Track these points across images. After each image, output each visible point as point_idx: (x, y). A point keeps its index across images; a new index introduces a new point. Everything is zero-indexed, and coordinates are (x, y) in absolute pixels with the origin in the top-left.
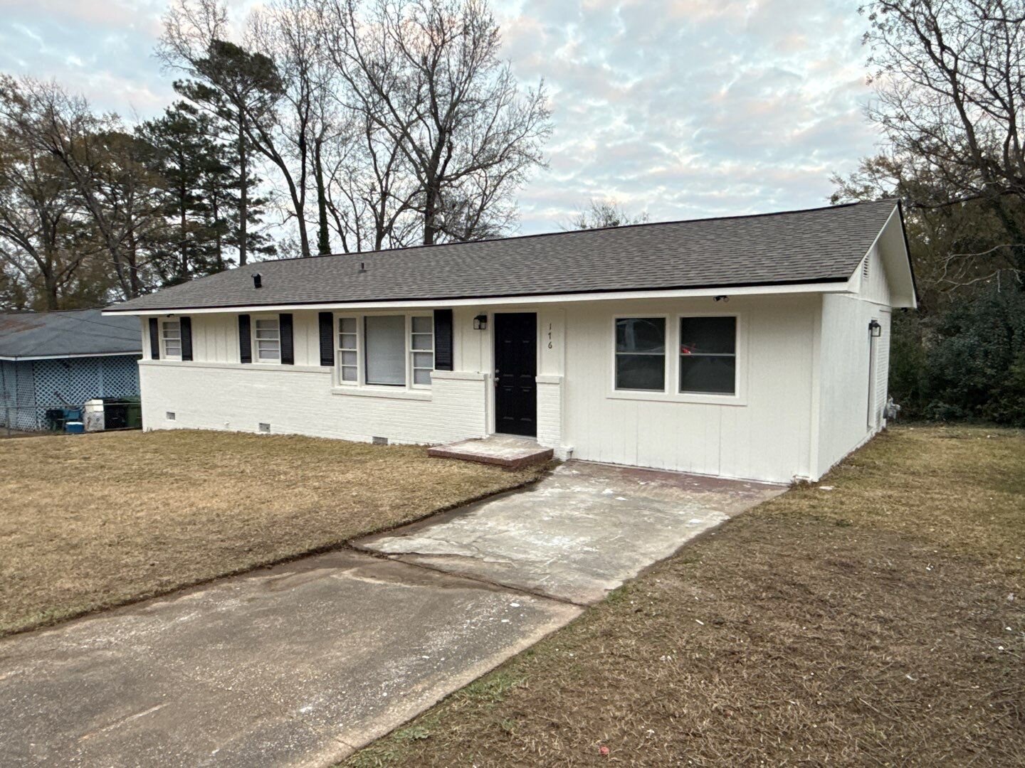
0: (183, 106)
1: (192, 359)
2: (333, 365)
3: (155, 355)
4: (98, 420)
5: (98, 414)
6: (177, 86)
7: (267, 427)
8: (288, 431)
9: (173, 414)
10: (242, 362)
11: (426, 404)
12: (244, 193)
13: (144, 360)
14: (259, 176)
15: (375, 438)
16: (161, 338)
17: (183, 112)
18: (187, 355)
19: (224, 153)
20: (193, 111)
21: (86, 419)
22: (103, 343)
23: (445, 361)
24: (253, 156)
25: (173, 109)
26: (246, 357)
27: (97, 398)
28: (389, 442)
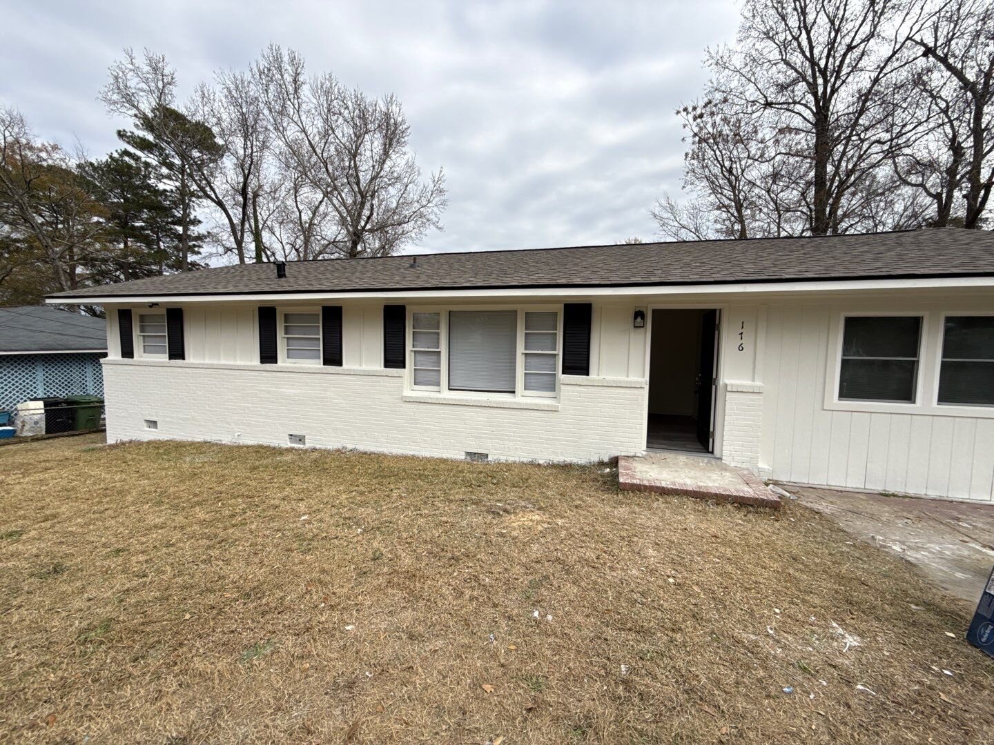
0: (126, 153)
1: (183, 358)
2: (404, 367)
3: (127, 352)
4: (36, 423)
5: (36, 417)
6: (121, 134)
7: (301, 439)
8: (332, 444)
9: (155, 423)
10: (262, 362)
11: (551, 414)
12: (186, 230)
13: (110, 358)
14: (199, 217)
15: (468, 453)
16: (136, 333)
17: (126, 159)
18: (177, 352)
19: (166, 196)
20: (137, 159)
21: (19, 423)
22: (44, 339)
23: (577, 363)
24: (193, 202)
25: (116, 155)
26: (268, 355)
27: (36, 399)
28: (490, 458)
